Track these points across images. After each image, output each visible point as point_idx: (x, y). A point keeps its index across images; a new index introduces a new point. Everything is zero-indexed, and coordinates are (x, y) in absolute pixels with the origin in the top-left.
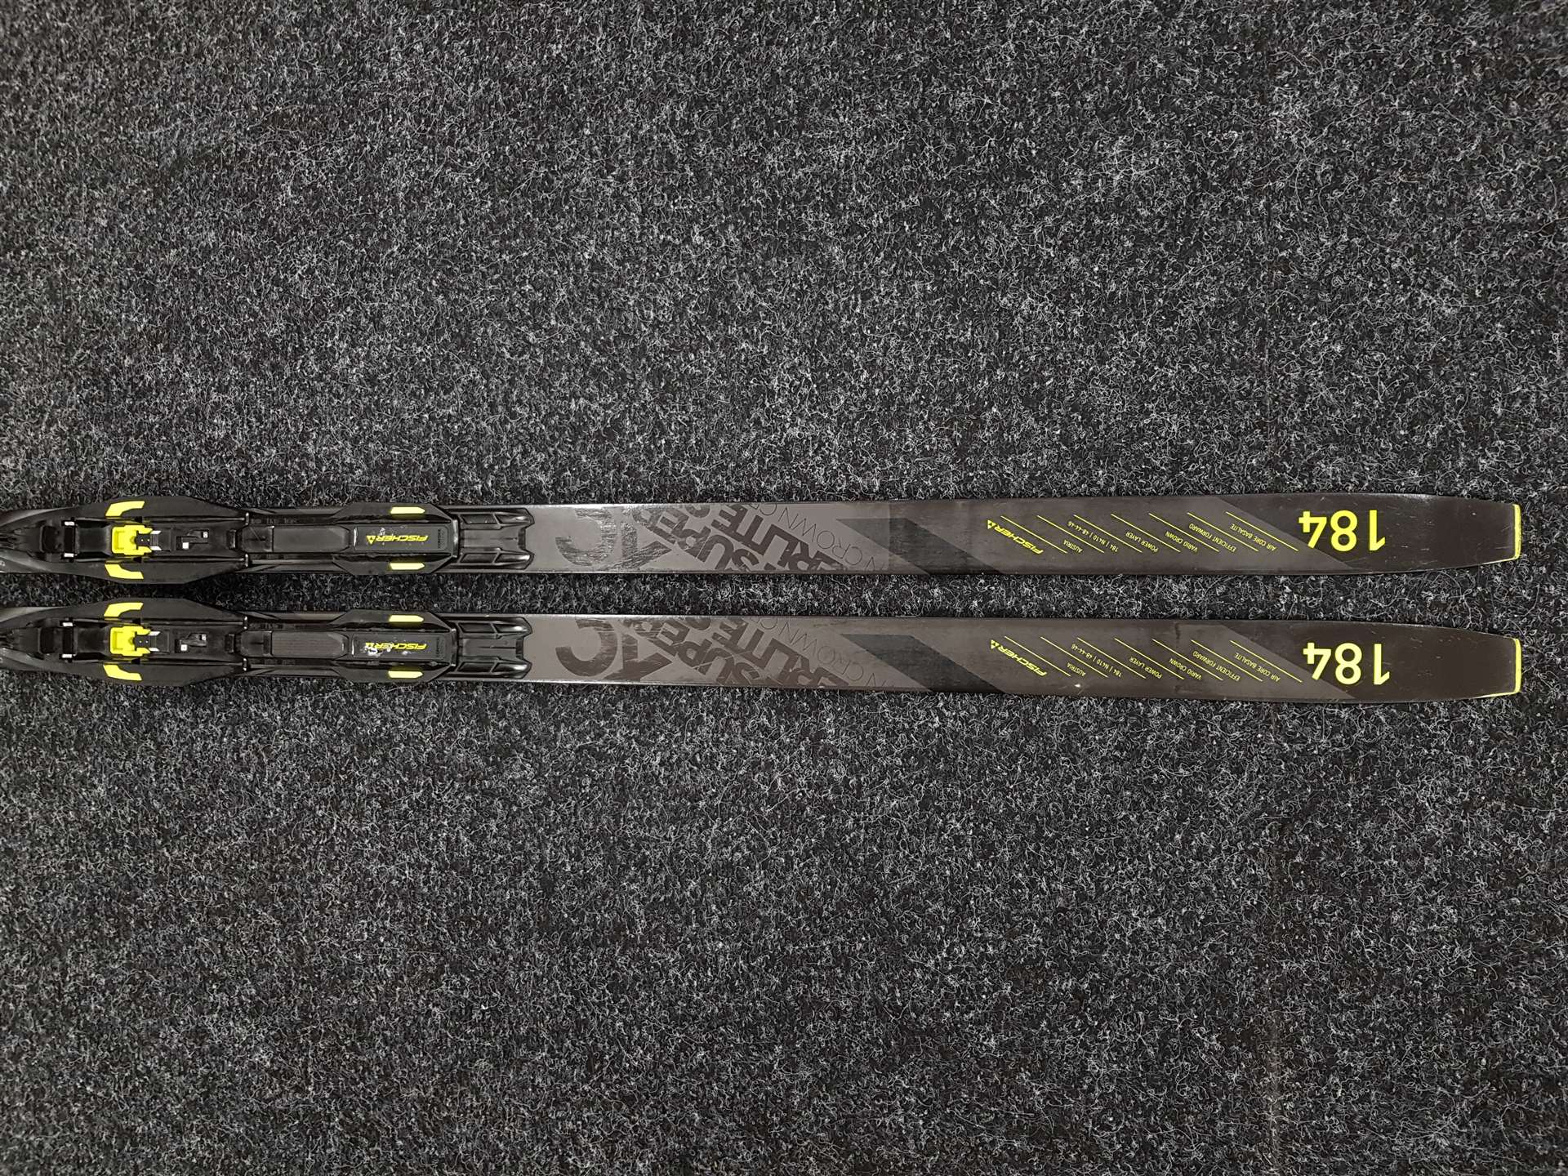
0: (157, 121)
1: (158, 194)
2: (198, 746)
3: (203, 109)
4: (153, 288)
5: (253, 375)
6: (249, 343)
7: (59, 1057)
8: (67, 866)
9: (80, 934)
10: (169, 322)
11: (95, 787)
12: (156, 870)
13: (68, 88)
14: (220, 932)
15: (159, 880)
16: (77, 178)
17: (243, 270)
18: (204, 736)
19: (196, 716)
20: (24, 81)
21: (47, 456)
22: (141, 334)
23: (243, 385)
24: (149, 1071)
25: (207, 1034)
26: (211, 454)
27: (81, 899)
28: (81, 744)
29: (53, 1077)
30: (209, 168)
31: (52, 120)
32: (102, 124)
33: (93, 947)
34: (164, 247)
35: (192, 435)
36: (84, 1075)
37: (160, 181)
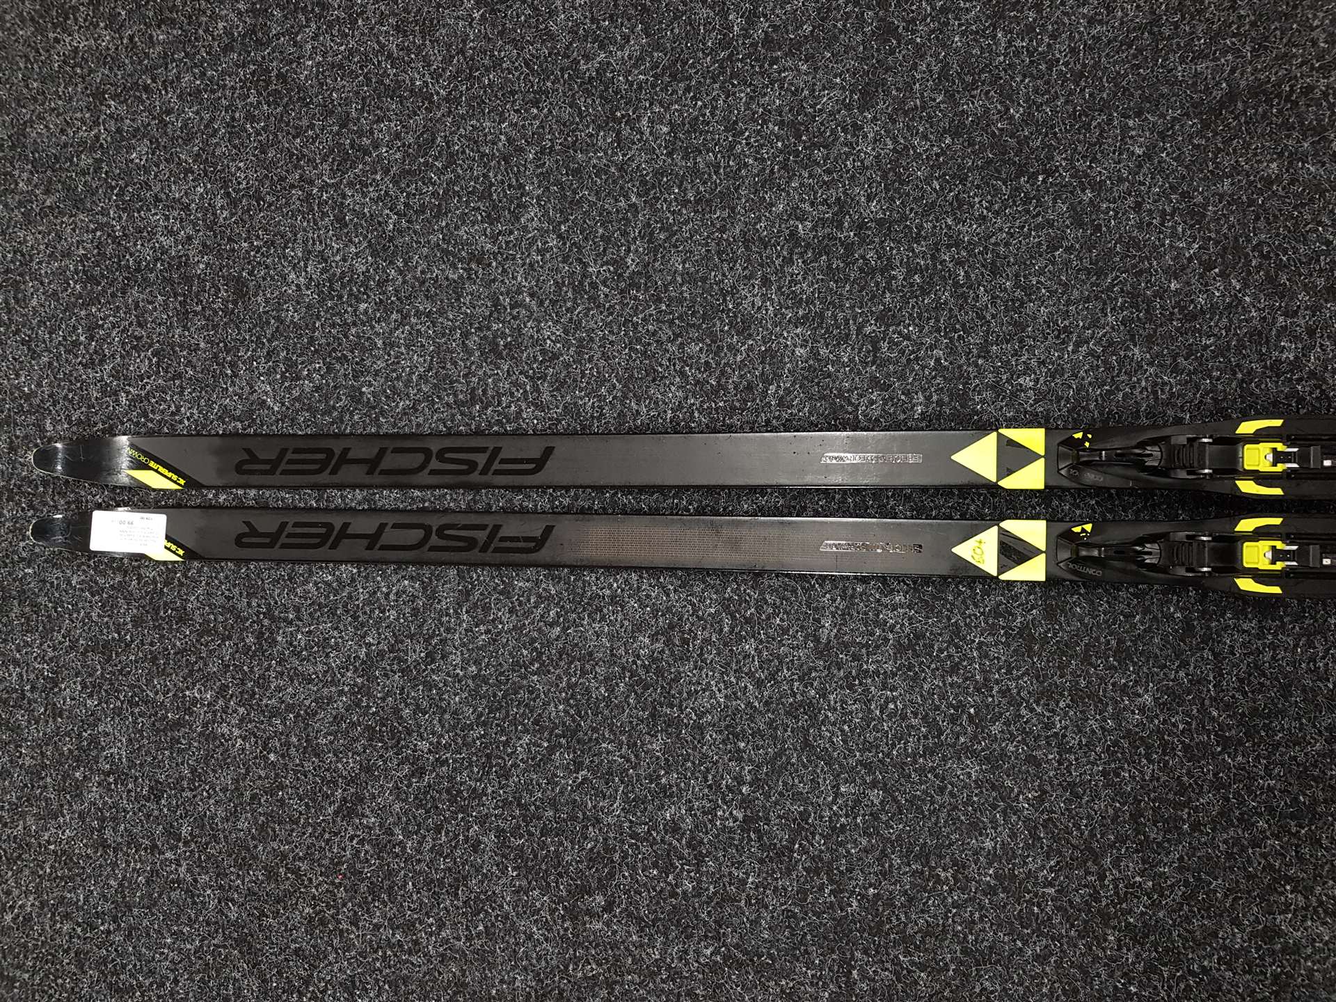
0: (1201, 56)
1: (1206, 125)
2: (1268, 656)
3: (1260, 45)
4: (1204, 216)
5: (1327, 301)
6: (1321, 270)
7: (1096, 959)
8: (1104, 773)
9: (1122, 840)
10: (1225, 249)
11: (1139, 696)
12: (1215, 775)
13: (1091, 22)
14: (1294, 835)
15: (1217, 785)
16: (1105, 107)
17: (1312, 200)
18: (1273, 647)
19: (1261, 628)
20: (1040, 11)
21: (1075, 376)
22: (1190, 259)
23: (1315, 309)
24: (1205, 970)
25: (1279, 933)
26: (1278, 376)
27: (1123, 804)
28: (1123, 655)
29: (1087, 978)
30: (1269, 101)
31: (1073, 51)
32: (1135, 56)
33: (1137, 851)
34: (1217, 177)
35: (1255, 357)
36: (1125, 975)
37: (1210, 114)
